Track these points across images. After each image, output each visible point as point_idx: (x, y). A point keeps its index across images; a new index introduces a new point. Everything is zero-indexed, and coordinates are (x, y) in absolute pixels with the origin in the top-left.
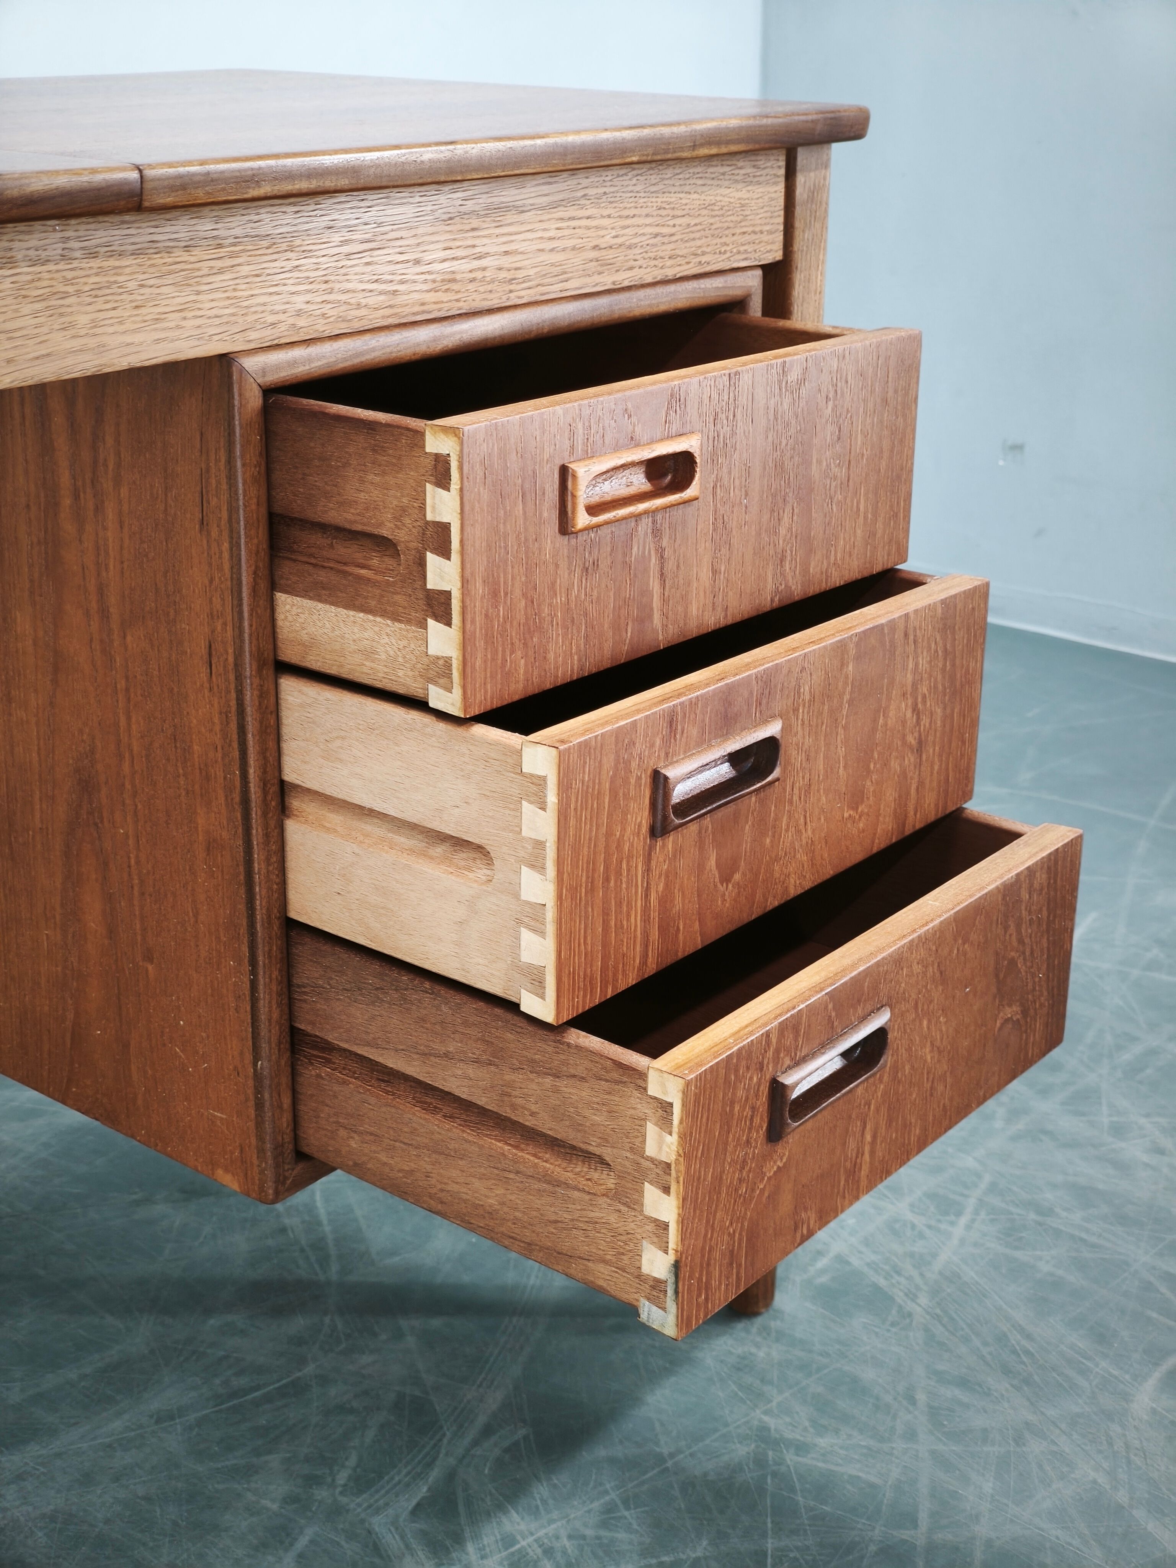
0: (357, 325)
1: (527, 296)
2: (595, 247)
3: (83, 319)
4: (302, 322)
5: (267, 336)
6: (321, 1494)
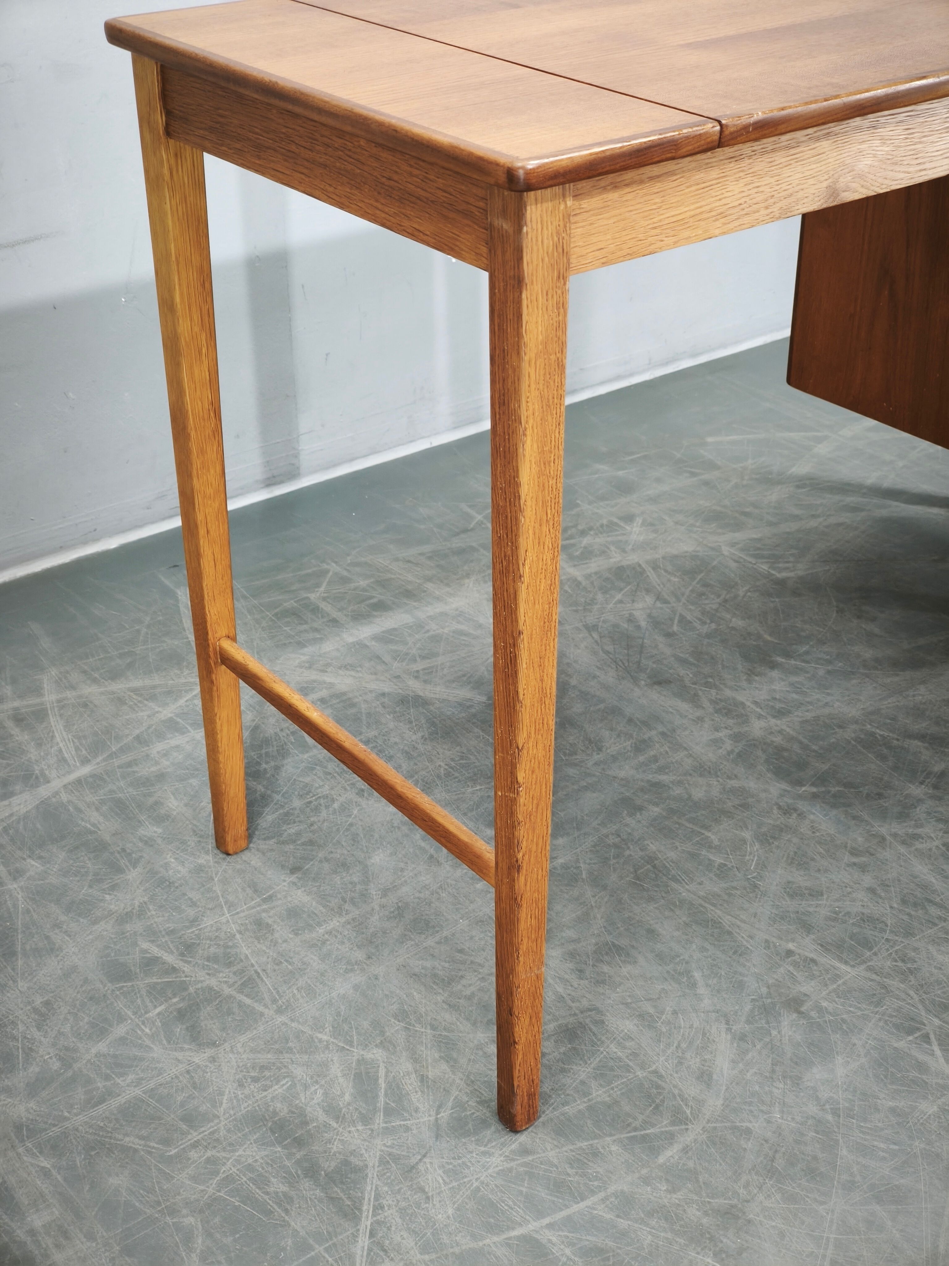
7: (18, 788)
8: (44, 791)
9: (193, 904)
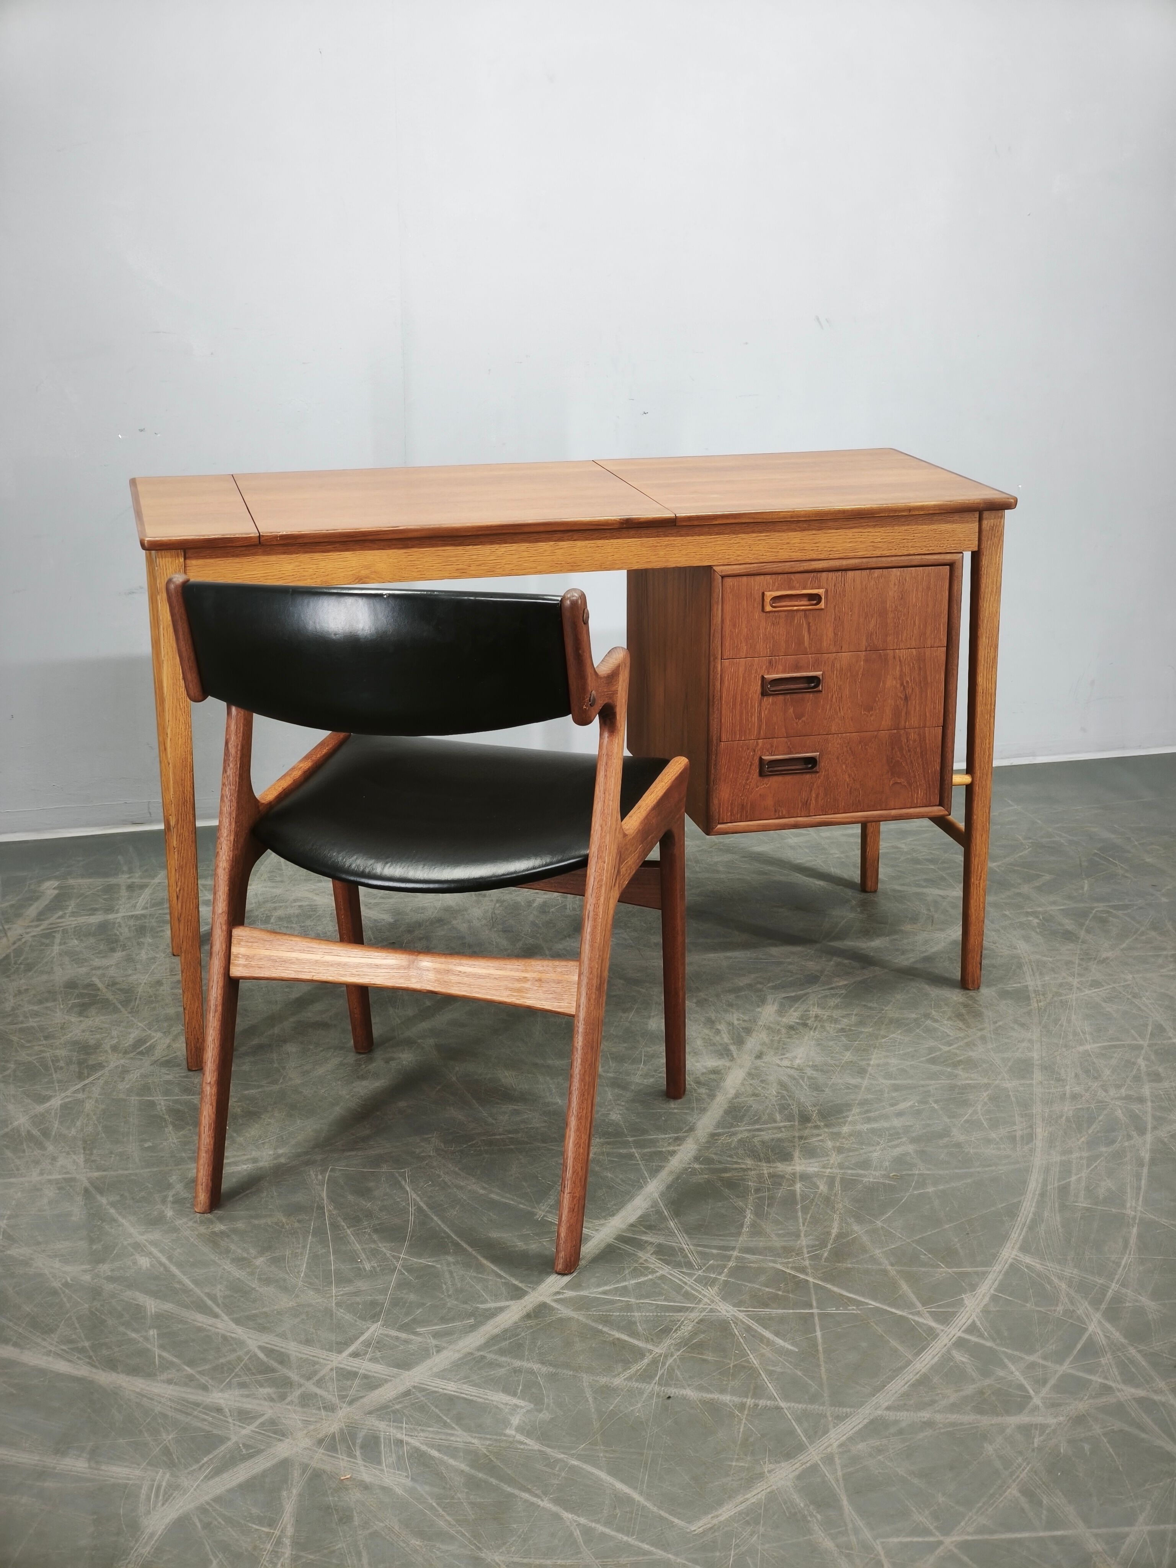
0: (761, 560)
1: (837, 556)
2: (872, 542)
3: (662, 553)
4: (739, 558)
5: (722, 562)
6: (759, 986)
7: (100, 913)
8: (111, 917)
9: (136, 969)
